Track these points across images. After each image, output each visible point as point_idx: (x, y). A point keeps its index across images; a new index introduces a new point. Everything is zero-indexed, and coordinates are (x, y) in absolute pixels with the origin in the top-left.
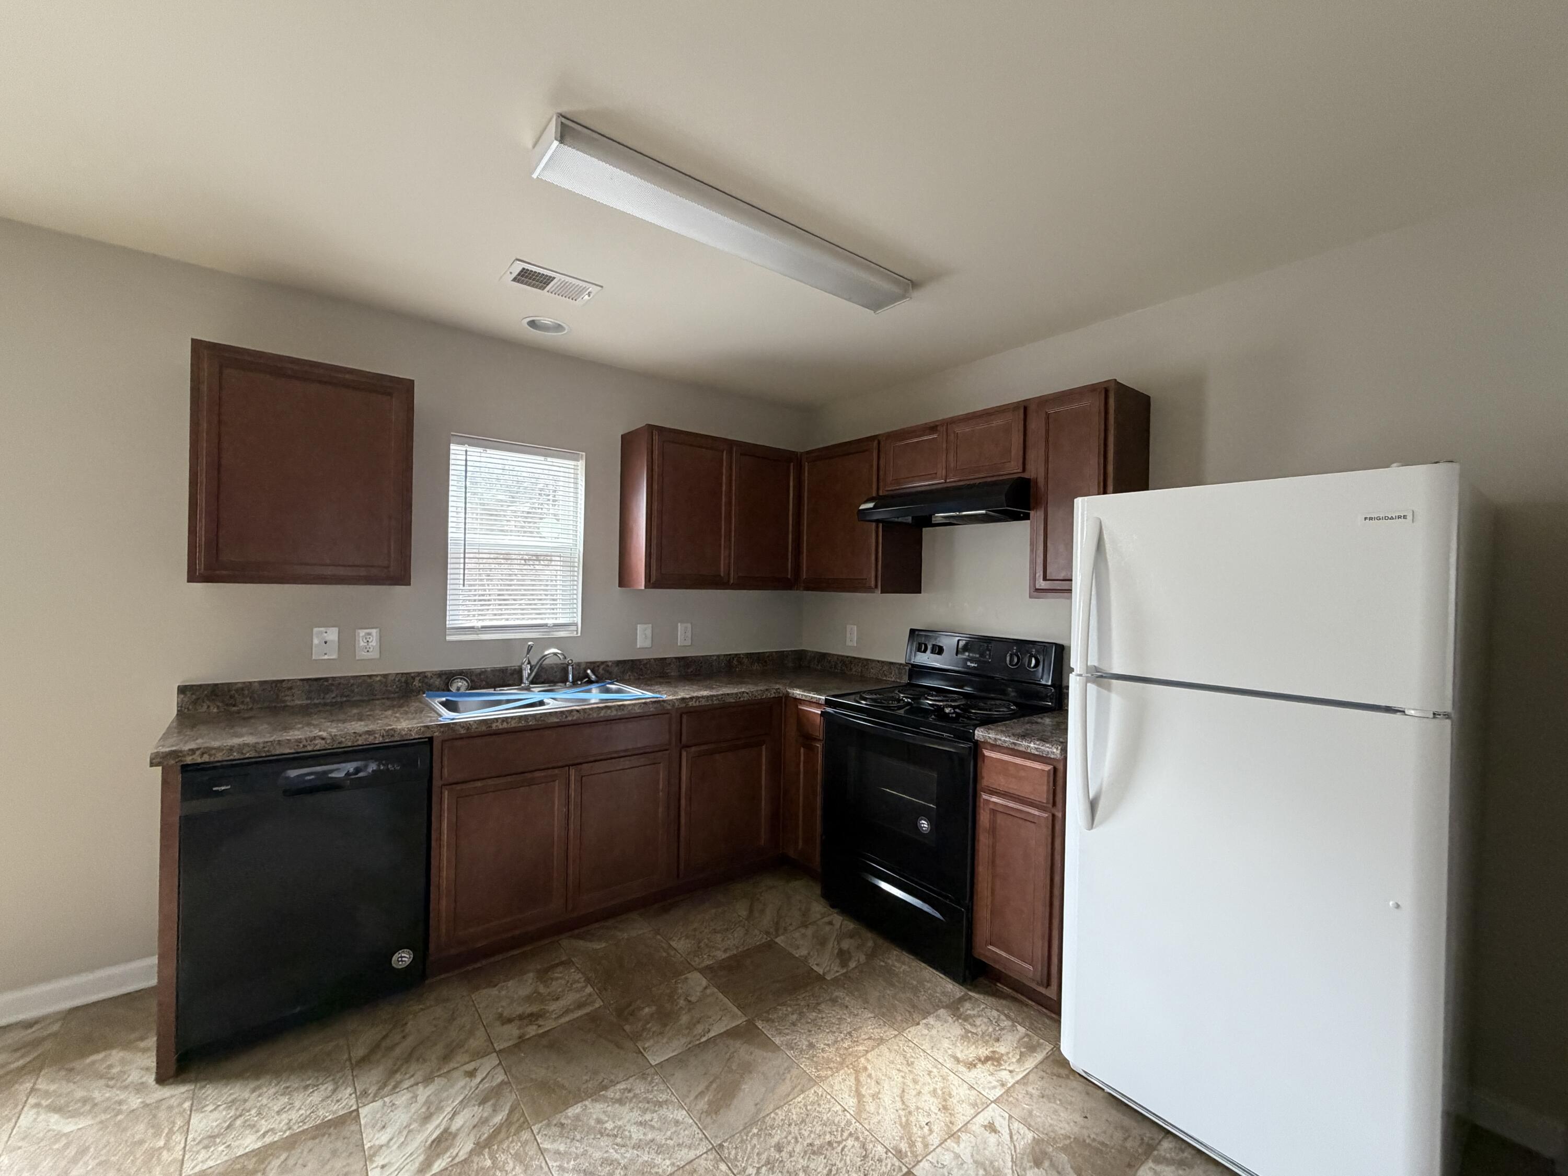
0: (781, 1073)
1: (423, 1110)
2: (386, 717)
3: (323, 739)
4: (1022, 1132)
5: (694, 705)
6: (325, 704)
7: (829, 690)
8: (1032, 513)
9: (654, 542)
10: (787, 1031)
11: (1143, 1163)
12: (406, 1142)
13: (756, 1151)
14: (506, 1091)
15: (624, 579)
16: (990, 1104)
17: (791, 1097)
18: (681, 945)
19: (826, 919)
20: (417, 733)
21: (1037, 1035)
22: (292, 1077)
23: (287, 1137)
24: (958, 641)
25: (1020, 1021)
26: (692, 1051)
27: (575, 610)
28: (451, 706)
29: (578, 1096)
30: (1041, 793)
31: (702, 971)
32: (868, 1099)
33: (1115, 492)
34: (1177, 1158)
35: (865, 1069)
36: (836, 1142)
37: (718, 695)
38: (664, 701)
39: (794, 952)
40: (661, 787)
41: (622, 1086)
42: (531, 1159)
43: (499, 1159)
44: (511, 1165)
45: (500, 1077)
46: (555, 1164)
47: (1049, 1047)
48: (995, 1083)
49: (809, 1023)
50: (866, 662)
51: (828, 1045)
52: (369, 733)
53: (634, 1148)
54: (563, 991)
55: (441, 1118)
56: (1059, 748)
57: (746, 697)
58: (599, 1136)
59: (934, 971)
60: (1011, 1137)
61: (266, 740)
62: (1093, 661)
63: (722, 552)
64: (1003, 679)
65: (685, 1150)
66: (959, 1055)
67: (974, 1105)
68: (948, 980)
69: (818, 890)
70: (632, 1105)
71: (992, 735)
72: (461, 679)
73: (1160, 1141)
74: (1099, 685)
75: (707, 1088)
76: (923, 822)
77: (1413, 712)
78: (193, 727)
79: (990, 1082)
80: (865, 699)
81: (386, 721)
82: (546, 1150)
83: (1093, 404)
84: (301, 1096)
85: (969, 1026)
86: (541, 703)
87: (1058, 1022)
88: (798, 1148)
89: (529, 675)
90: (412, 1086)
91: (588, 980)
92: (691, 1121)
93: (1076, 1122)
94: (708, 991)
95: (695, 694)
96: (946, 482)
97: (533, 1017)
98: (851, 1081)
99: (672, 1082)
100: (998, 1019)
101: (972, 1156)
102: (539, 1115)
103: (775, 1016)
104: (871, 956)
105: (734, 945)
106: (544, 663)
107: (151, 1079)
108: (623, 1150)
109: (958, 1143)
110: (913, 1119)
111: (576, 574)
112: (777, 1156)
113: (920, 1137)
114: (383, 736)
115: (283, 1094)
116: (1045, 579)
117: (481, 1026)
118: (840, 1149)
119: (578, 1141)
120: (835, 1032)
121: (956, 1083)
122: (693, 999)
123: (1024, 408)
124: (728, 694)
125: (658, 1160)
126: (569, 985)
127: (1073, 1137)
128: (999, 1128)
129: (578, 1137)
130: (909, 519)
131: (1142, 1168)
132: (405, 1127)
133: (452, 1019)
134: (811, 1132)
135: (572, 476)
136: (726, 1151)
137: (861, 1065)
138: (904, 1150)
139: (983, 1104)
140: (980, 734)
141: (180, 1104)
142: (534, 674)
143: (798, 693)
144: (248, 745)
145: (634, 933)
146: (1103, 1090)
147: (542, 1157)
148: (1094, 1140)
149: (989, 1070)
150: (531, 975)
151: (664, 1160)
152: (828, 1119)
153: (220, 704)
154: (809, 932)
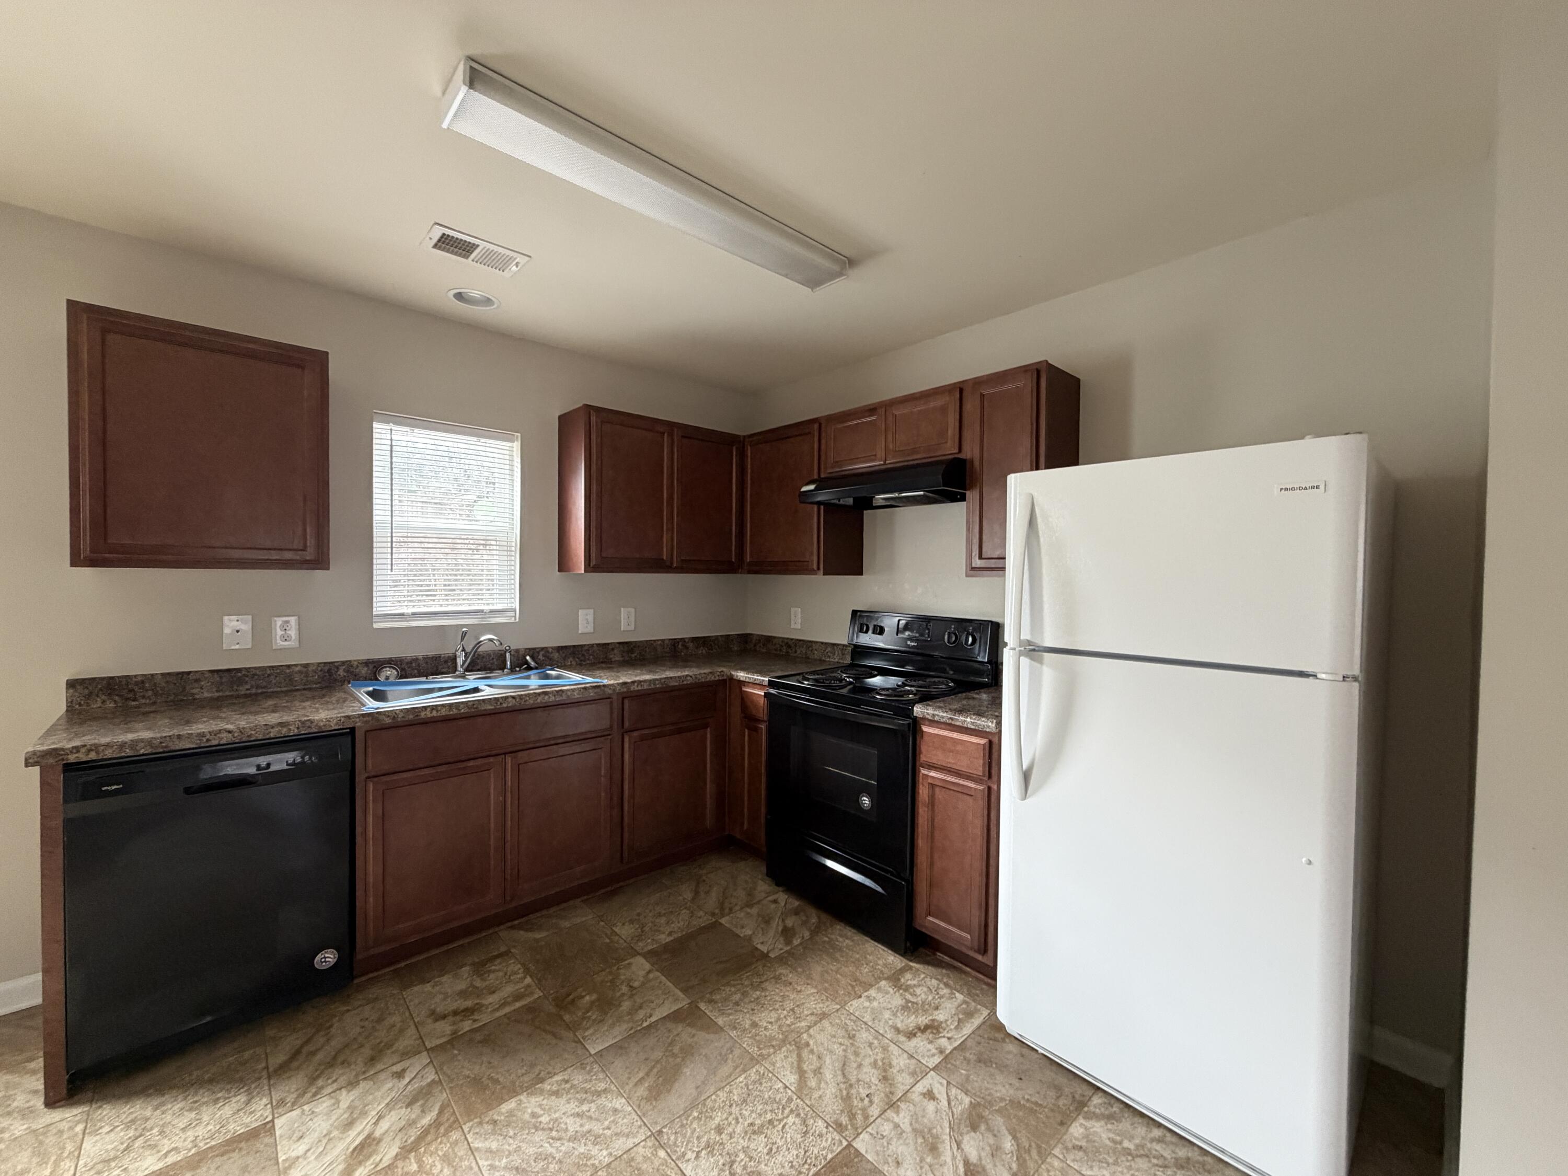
0: (723, 1054)
1: (346, 1116)
2: (304, 708)
3: (230, 732)
4: (959, 1098)
5: (636, 689)
6: (238, 697)
7: (772, 672)
8: (968, 493)
9: (593, 524)
10: (730, 1011)
11: (1075, 1119)
12: (324, 1152)
13: (696, 1134)
14: (436, 1090)
15: (563, 564)
16: (929, 1072)
17: (733, 1078)
18: (625, 931)
19: (770, 898)
20: (337, 724)
21: (974, 1001)
22: (201, 1091)
23: (193, 1155)
24: (899, 621)
25: (958, 987)
26: (633, 1037)
27: (513, 596)
28: (377, 695)
29: (513, 1091)
30: (978, 768)
31: (646, 955)
32: (810, 1075)
33: (1047, 467)
34: (1107, 1112)
35: (808, 1044)
36: (777, 1120)
37: (661, 679)
38: (604, 686)
39: (738, 931)
40: (603, 772)
41: (558, 1078)
42: (461, 1159)
43: (426, 1162)
44: (439, 1167)
45: (430, 1076)
46: (486, 1163)
47: (985, 1012)
48: (934, 1051)
49: (752, 1002)
50: (809, 644)
51: (771, 1023)
52: (281, 724)
53: (569, 1140)
54: (501, 983)
55: (365, 1123)
56: (995, 721)
57: (689, 681)
58: (533, 1131)
59: (876, 944)
60: (949, 1104)
61: (164, 735)
62: (1025, 636)
63: (665, 536)
64: (942, 657)
65: (623, 1140)
66: (899, 1025)
67: (913, 1074)
68: (890, 952)
69: (764, 869)
70: (569, 1096)
71: (930, 711)
72: (390, 667)
73: (1090, 1098)
74: (1032, 659)
75: (647, 1074)
76: (865, 798)
77: (1324, 676)
78: (82, 723)
79: (929, 1050)
80: (808, 680)
81: (303, 712)
82: (477, 1149)
83: (1025, 384)
84: (210, 1110)
85: (910, 996)
86: (476, 690)
87: (995, 987)
88: (739, 1129)
89: (464, 662)
90: (334, 1092)
91: (527, 971)
92: (630, 1109)
93: (1011, 1084)
94: (651, 976)
95: (637, 678)
96: (885, 464)
97: (468, 1012)
98: (793, 1058)
99: (611, 1070)
100: (938, 988)
101: (911, 1124)
102: (470, 1113)
103: (718, 997)
104: (815, 932)
105: (679, 928)
106: (479, 650)
107: (39, 1102)
108: (558, 1144)
109: (897, 1113)
110: (853, 1091)
111: (513, 558)
112: (718, 1139)
113: (860, 1109)
114: (298, 728)
115: (191, 1110)
116: (981, 557)
117: (411, 1023)
118: (781, 1126)
119: (511, 1137)
120: (778, 1010)
121: (896, 1053)
122: (636, 984)
123: (960, 390)
124: (671, 678)
125: (595, 1151)
126: (507, 977)
127: (1008, 1099)
128: (937, 1096)
129: (511, 1133)
130: (850, 501)
131: (1073, 1125)
132: (325, 1136)
133: (380, 1020)
134: (752, 1111)
135: (507, 457)
136: (666, 1137)
137: (803, 1041)
138: (844, 1123)
139: (921, 1072)
140: (918, 710)
141: (71, 1128)
142: (469, 661)
143: (741, 675)
144: (142, 740)
145: (578, 920)
146: (1037, 1051)
147: (472, 1157)
148: (1028, 1100)
149: (928, 1039)
150: (467, 968)
151: (601, 1150)
152: (770, 1098)
153: (117, 698)
154: (754, 911)
